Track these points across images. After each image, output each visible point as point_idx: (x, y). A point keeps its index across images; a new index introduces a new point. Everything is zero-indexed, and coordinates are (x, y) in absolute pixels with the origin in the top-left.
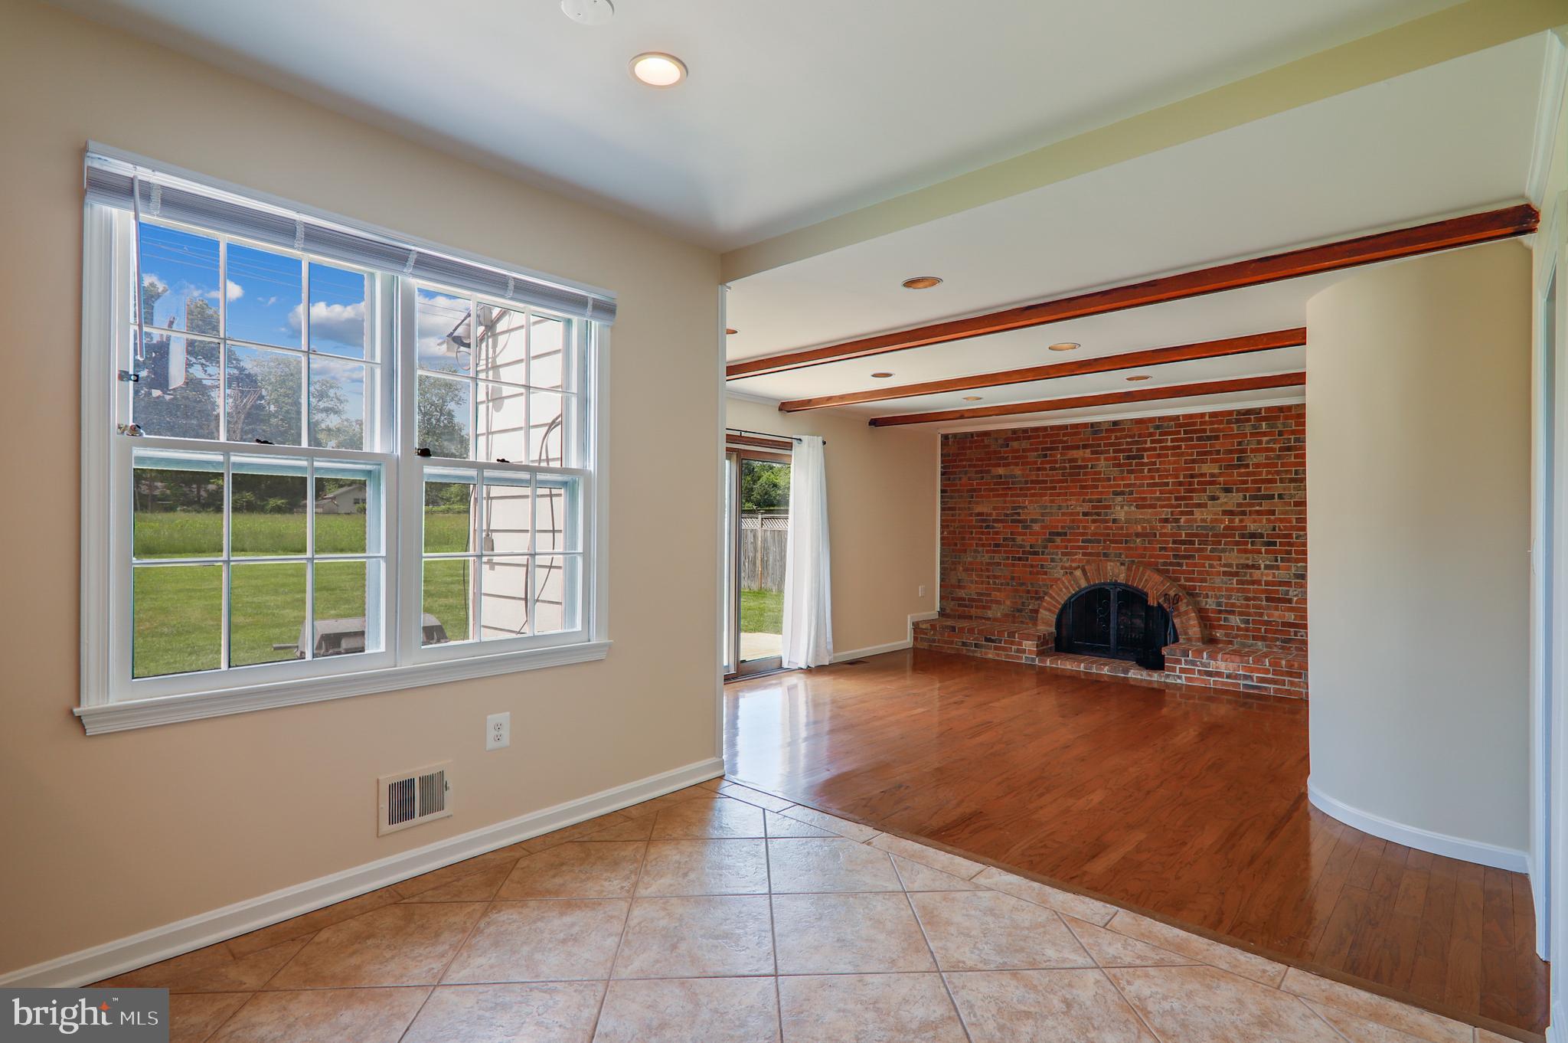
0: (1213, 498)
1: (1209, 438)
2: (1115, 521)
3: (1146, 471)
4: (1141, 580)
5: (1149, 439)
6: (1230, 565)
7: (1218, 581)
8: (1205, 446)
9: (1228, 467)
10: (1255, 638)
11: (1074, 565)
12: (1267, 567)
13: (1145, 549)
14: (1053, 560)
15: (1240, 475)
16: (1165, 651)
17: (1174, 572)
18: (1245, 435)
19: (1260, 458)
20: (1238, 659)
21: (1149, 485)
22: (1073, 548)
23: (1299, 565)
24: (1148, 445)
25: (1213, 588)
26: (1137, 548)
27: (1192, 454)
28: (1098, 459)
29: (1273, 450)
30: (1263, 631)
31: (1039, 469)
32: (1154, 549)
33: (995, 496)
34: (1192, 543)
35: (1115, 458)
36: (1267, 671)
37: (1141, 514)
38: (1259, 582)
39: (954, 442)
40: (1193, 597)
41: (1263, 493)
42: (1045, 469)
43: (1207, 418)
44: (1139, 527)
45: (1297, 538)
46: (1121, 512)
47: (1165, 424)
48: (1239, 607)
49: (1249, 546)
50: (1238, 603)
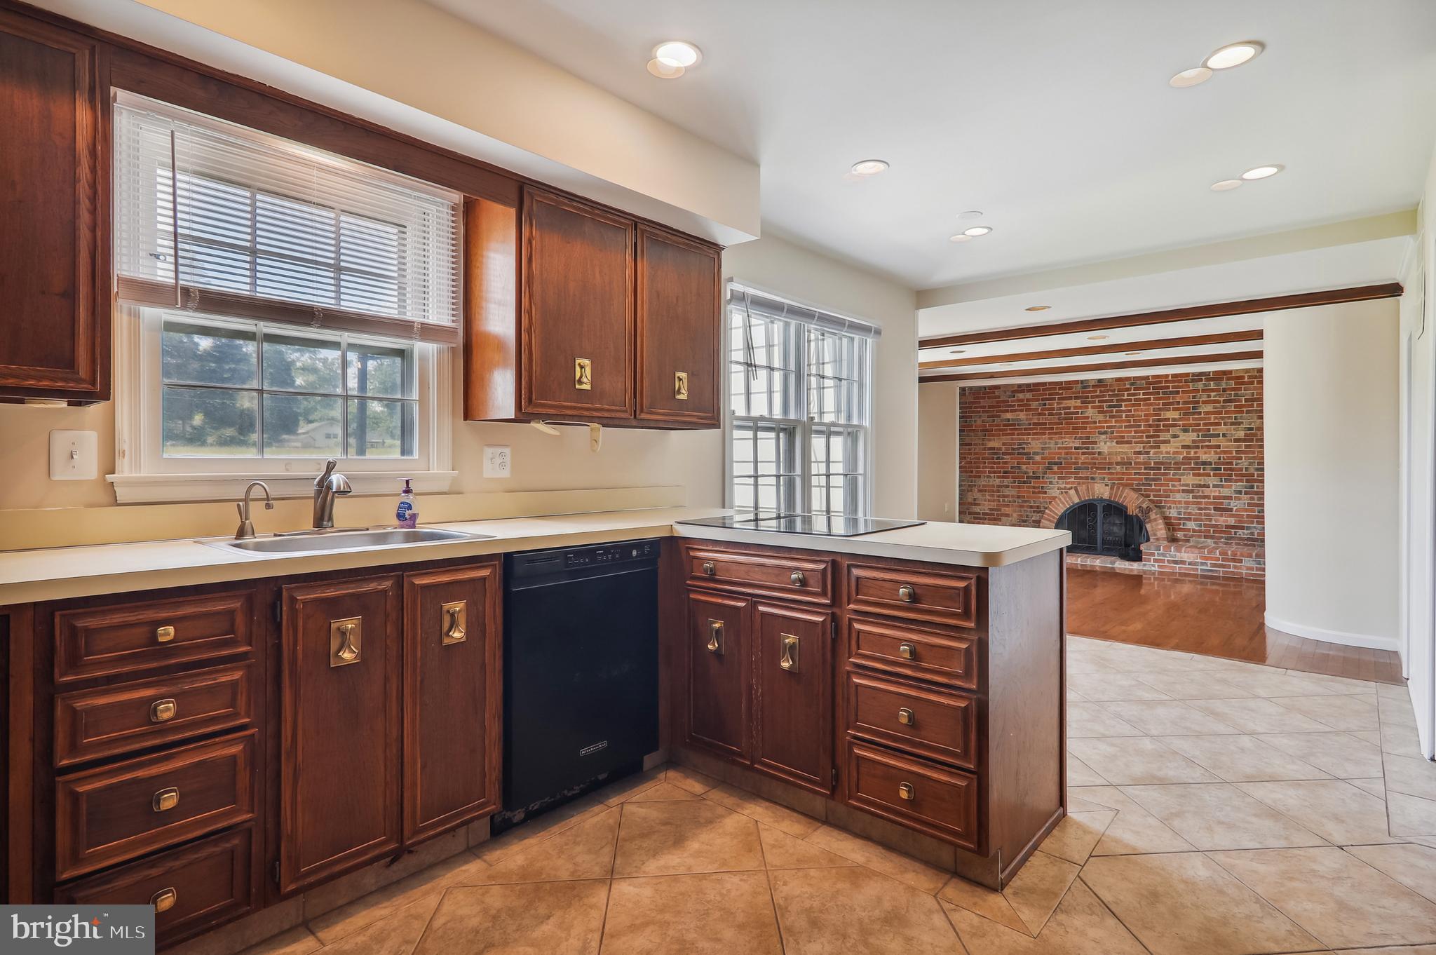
0: (1175, 436)
1: (1171, 393)
2: (1100, 453)
3: (1124, 416)
4: (1121, 496)
5: (1126, 393)
6: (1188, 485)
7: (1179, 497)
8: (1169, 398)
9: (1185, 414)
10: (1206, 537)
11: (1068, 486)
12: (1215, 486)
13: (1123, 474)
14: (1051, 483)
15: (1194, 419)
16: (1143, 547)
17: (1145, 490)
18: (1198, 391)
19: (1209, 408)
20: (1196, 551)
21: (1126, 427)
22: (1066, 473)
23: (1238, 484)
24: (1126, 397)
25: (1175, 502)
26: (1117, 473)
27: (1159, 404)
28: (1087, 407)
29: (1219, 402)
30: (1212, 532)
31: (1040, 414)
32: (1130, 474)
33: (1003, 435)
34: (1160, 469)
35: (1100, 407)
36: (1218, 559)
37: (1120, 448)
38: (1208, 497)
39: (970, 393)
40: (1160, 509)
41: (1211, 433)
42: (1045, 414)
43: (1170, 378)
44: (1119, 458)
45: (1236, 465)
46: (1105, 446)
47: (1138, 382)
48: (1193, 515)
49: (1202, 471)
50: (1193, 512)
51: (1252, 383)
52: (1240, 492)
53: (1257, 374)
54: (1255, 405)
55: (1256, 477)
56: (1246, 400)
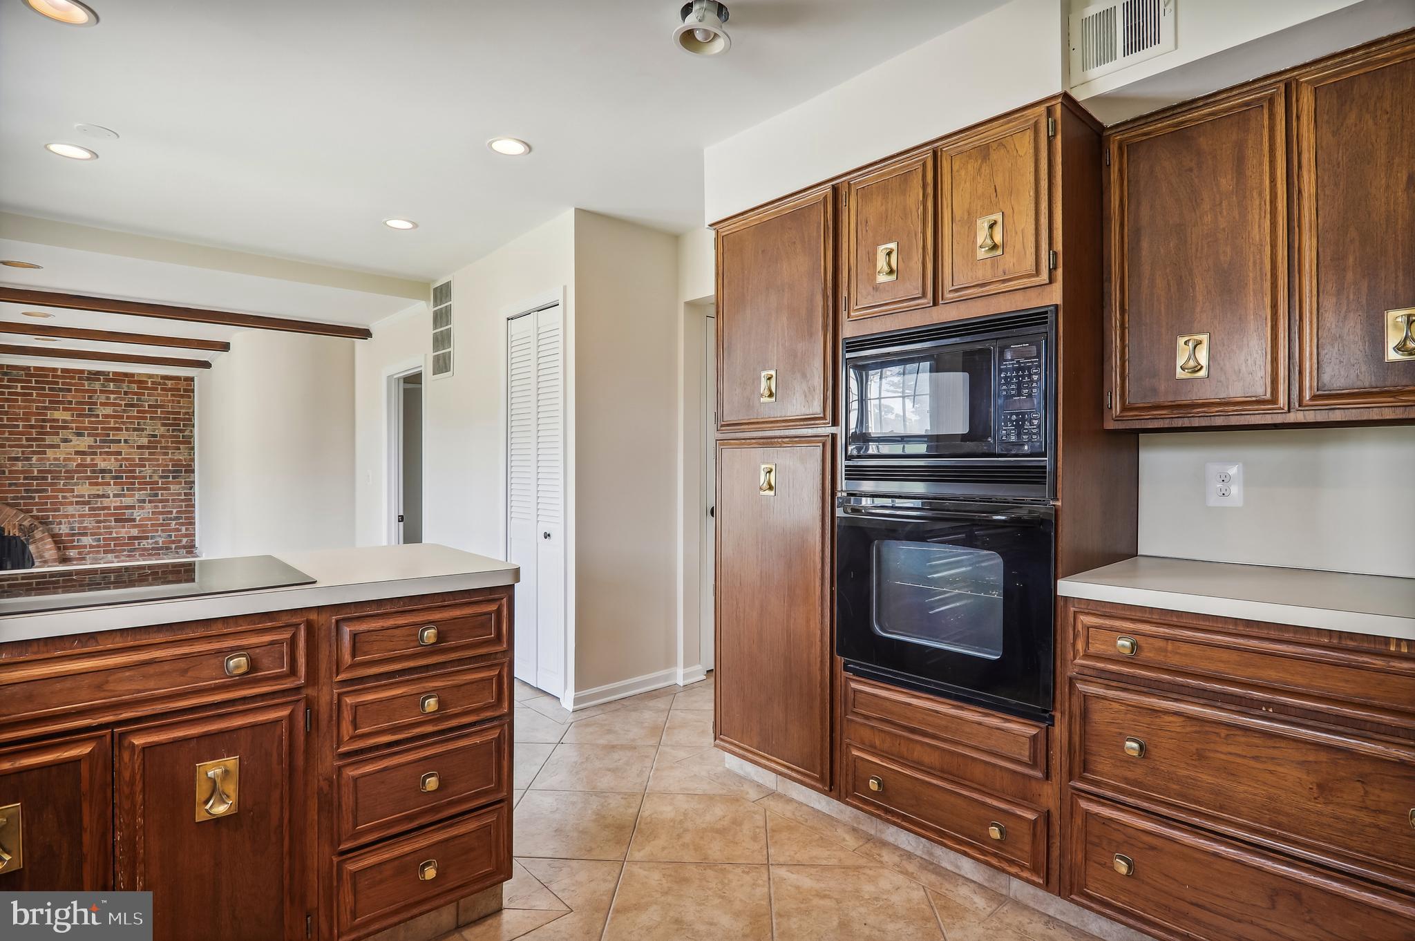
0: (66, 441)
1: (61, 390)
6: (82, 496)
7: (68, 510)
8: (57, 396)
9: (80, 416)
12: (115, 496)
15: (90, 422)
17: (26, 504)
18: (95, 391)
19: (109, 410)
23: (141, 493)
25: (66, 516)
27: (44, 402)
29: (120, 405)
30: (113, 545)
34: (45, 479)
38: (108, 508)
40: (47, 525)
41: (111, 438)
43: (58, 373)
47: (14, 372)
49: (100, 480)
50: (90, 526)
51: (156, 389)
52: (144, 501)
53: (162, 381)
54: (159, 412)
55: (160, 485)
56: (150, 406)
